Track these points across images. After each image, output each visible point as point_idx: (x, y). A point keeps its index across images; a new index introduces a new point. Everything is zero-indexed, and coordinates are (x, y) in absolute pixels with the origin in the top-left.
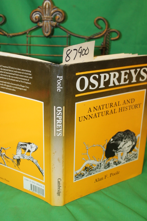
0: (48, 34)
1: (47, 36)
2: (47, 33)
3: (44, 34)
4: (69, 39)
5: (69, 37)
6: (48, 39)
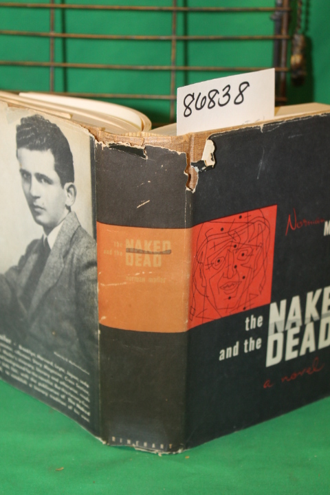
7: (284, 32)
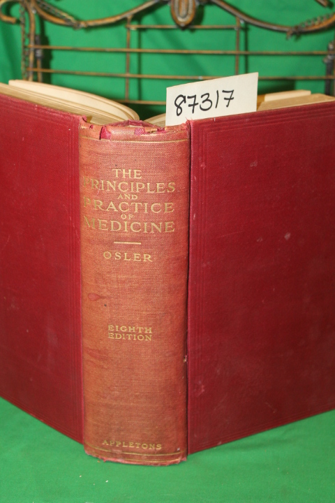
0: (188, 19)
1: (182, 25)
2: (184, 17)
3: (175, 20)
4: (242, 34)
5: (246, 29)
6: (187, 33)
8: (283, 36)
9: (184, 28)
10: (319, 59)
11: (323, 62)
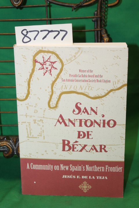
1: (17, 6)
3: (13, 4)
5: (49, 6)
7: (99, 27)
8: (71, 9)
9: (17, 8)
10: (91, 20)
11: (93, 21)
